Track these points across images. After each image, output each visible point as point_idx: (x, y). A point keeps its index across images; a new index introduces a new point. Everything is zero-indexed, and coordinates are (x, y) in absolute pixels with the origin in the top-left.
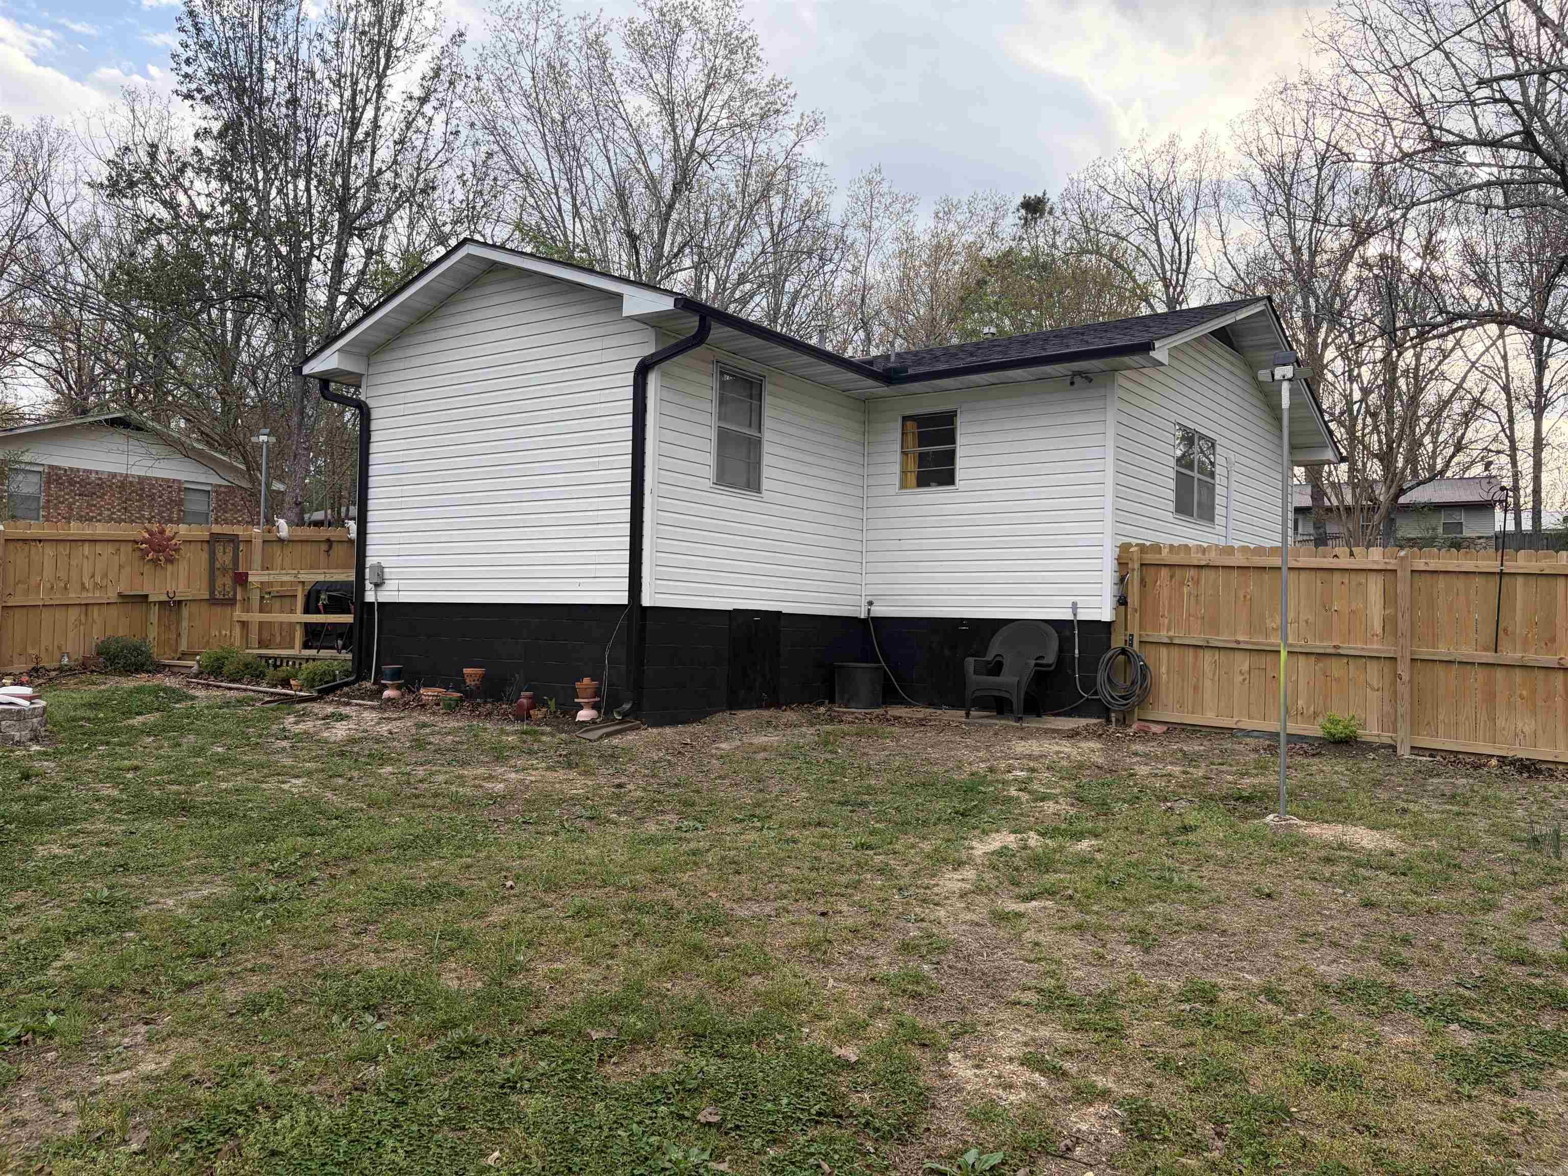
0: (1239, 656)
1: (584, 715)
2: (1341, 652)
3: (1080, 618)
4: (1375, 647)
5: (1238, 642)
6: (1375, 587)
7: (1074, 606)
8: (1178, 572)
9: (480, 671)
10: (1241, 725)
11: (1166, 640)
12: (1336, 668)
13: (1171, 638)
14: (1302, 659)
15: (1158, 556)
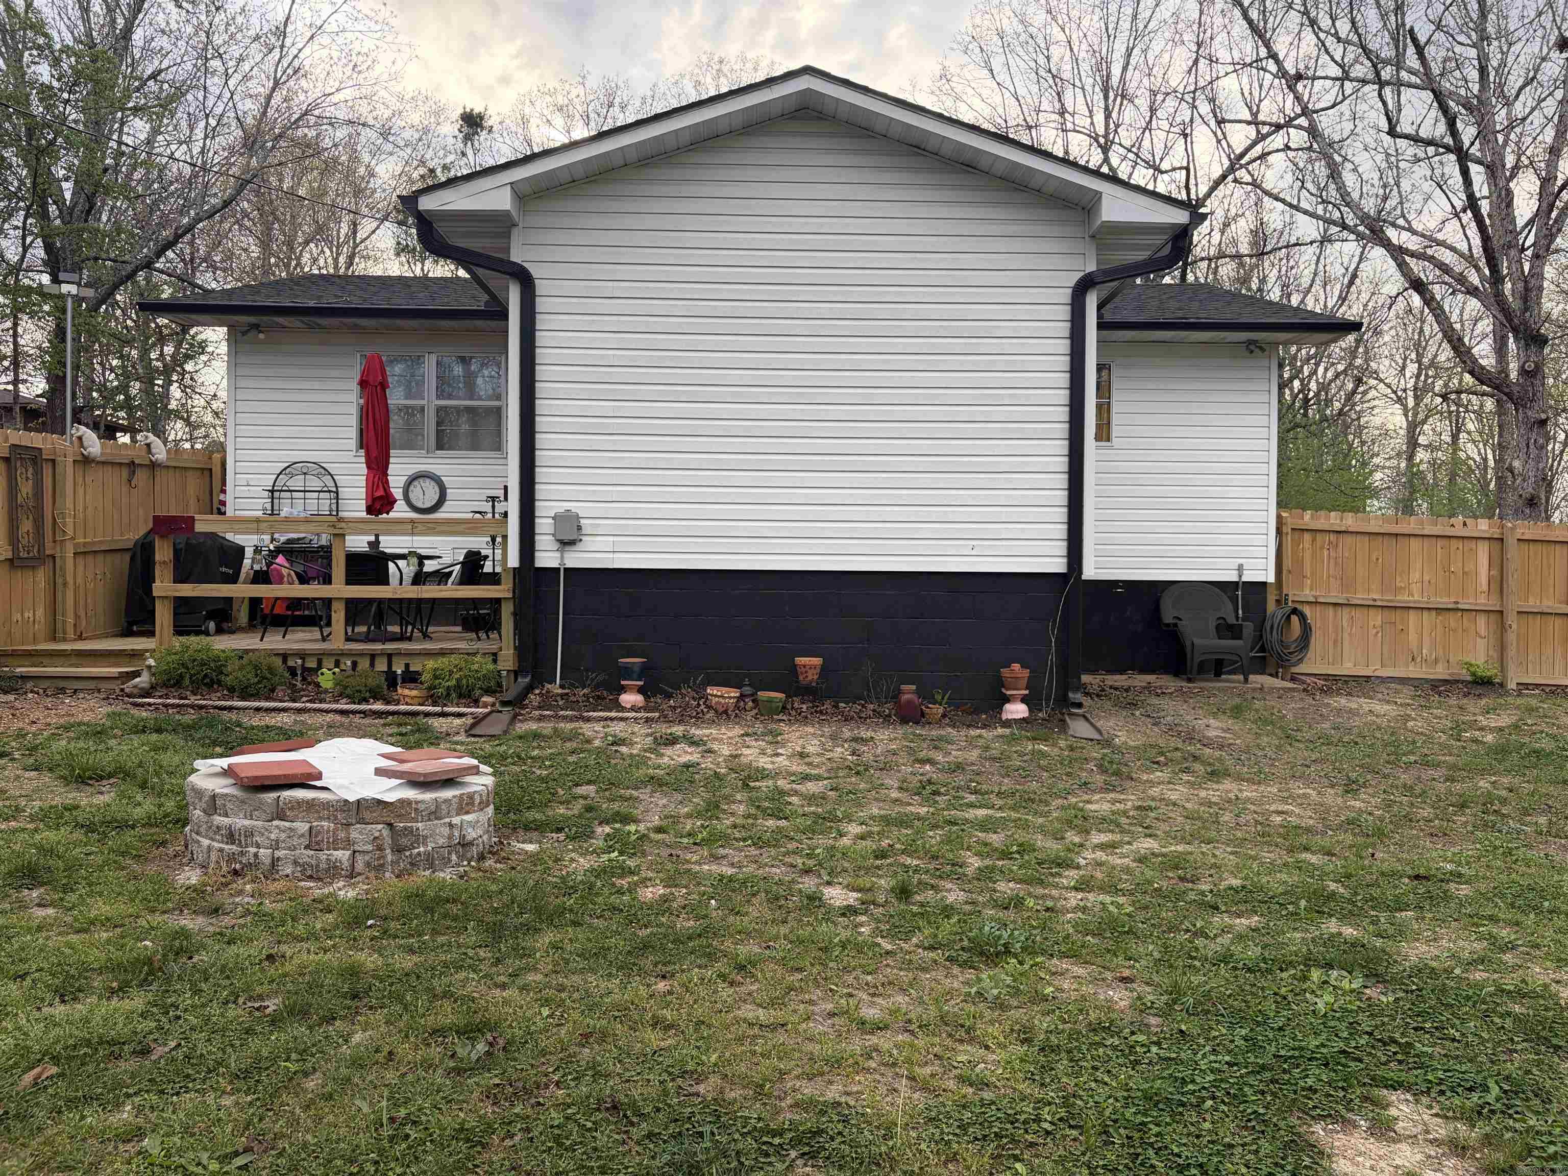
0: (1372, 612)
1: (1017, 710)
2: (1460, 606)
3: (1244, 579)
4: (1482, 601)
5: (1375, 600)
6: (1483, 552)
7: (1240, 568)
8: (1319, 536)
9: (817, 661)
10: (1377, 674)
11: (1312, 599)
12: (1453, 620)
13: (1316, 597)
14: (1425, 613)
15: (1300, 522)
